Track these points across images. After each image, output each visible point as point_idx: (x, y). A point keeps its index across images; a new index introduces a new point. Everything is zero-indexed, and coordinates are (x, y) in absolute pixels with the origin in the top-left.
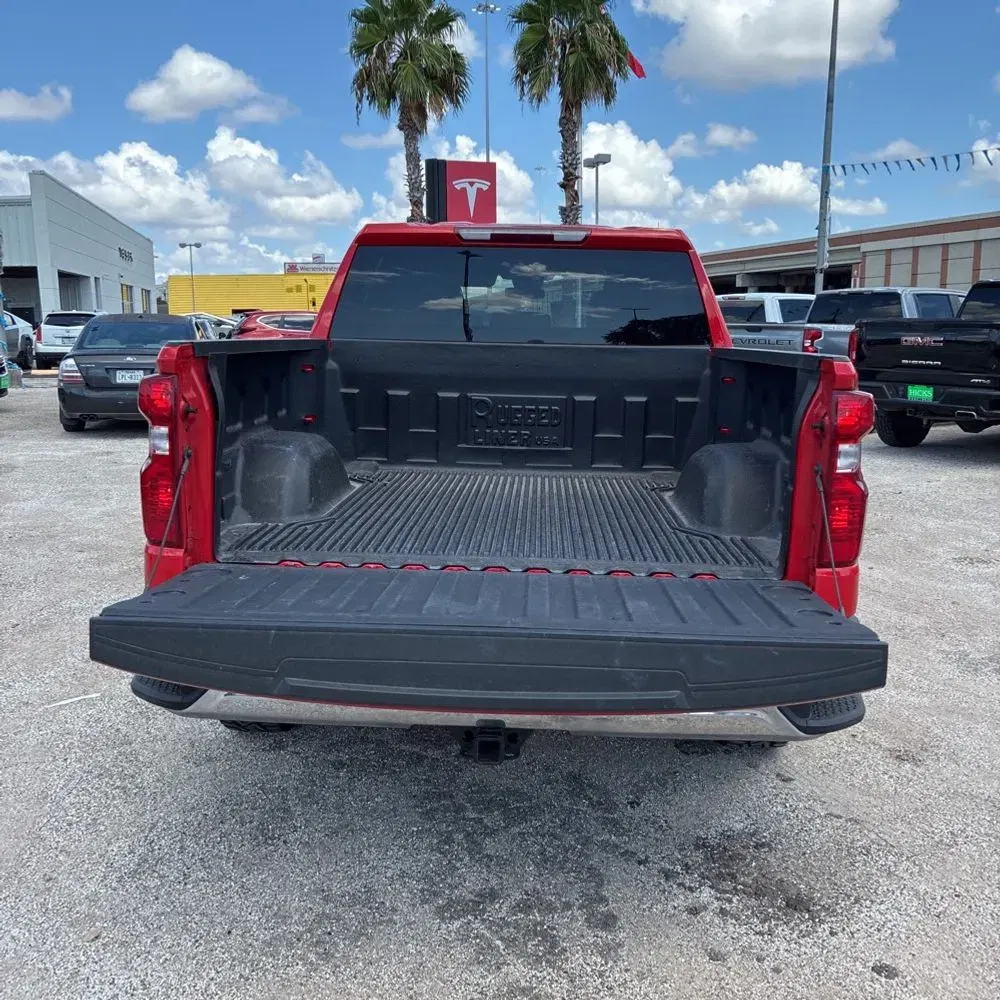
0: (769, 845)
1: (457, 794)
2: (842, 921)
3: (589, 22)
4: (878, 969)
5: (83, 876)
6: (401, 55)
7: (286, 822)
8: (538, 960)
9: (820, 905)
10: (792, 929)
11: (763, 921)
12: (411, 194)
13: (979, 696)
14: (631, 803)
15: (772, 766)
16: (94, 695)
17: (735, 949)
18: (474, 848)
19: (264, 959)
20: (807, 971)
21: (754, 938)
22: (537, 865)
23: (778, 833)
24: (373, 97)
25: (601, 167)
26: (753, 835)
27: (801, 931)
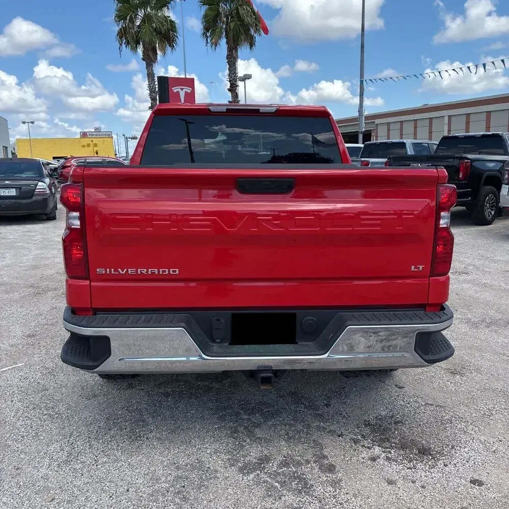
0: (402, 422)
1: (234, 406)
2: (448, 458)
3: (240, 6)
4: (474, 482)
5: (37, 465)
6: (142, 21)
7: (145, 427)
8: (300, 492)
9: (435, 451)
10: (425, 465)
11: (410, 461)
12: (150, 95)
13: (482, 340)
14: (326, 405)
15: (392, 381)
16: (21, 365)
17: (399, 478)
18: (251, 434)
19: (151, 503)
20: (438, 485)
21: (407, 471)
22: (286, 441)
23: (404, 416)
24: (128, 43)
25: (247, 81)
26: (392, 417)
27: (430, 465)
